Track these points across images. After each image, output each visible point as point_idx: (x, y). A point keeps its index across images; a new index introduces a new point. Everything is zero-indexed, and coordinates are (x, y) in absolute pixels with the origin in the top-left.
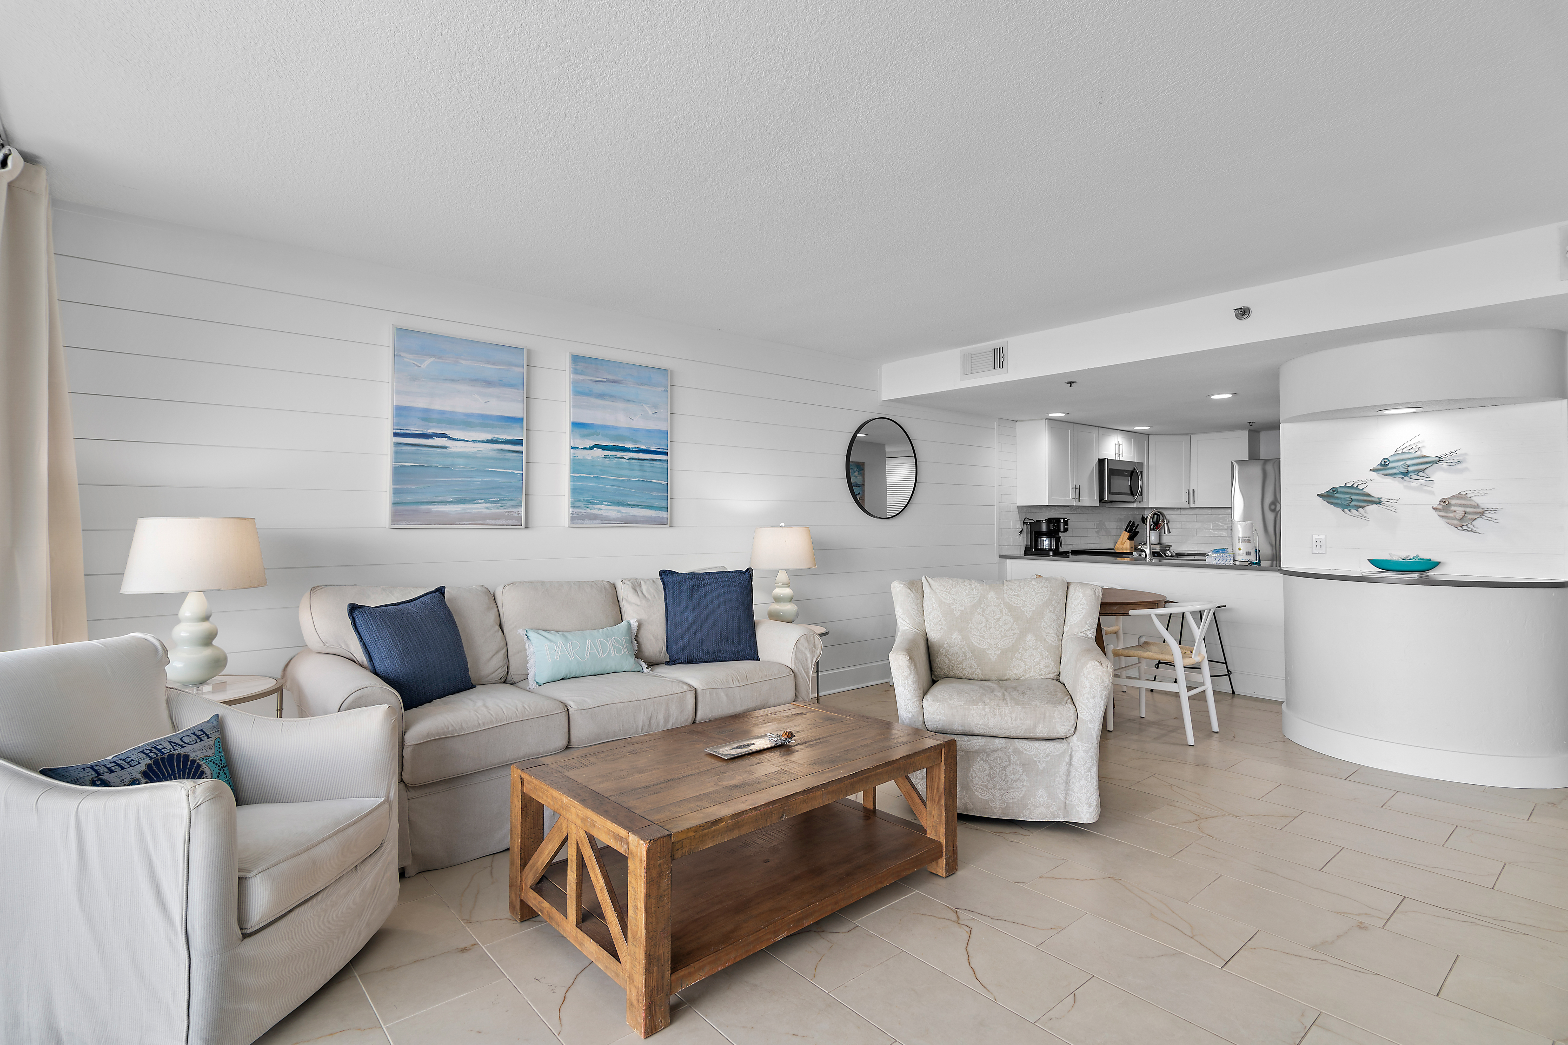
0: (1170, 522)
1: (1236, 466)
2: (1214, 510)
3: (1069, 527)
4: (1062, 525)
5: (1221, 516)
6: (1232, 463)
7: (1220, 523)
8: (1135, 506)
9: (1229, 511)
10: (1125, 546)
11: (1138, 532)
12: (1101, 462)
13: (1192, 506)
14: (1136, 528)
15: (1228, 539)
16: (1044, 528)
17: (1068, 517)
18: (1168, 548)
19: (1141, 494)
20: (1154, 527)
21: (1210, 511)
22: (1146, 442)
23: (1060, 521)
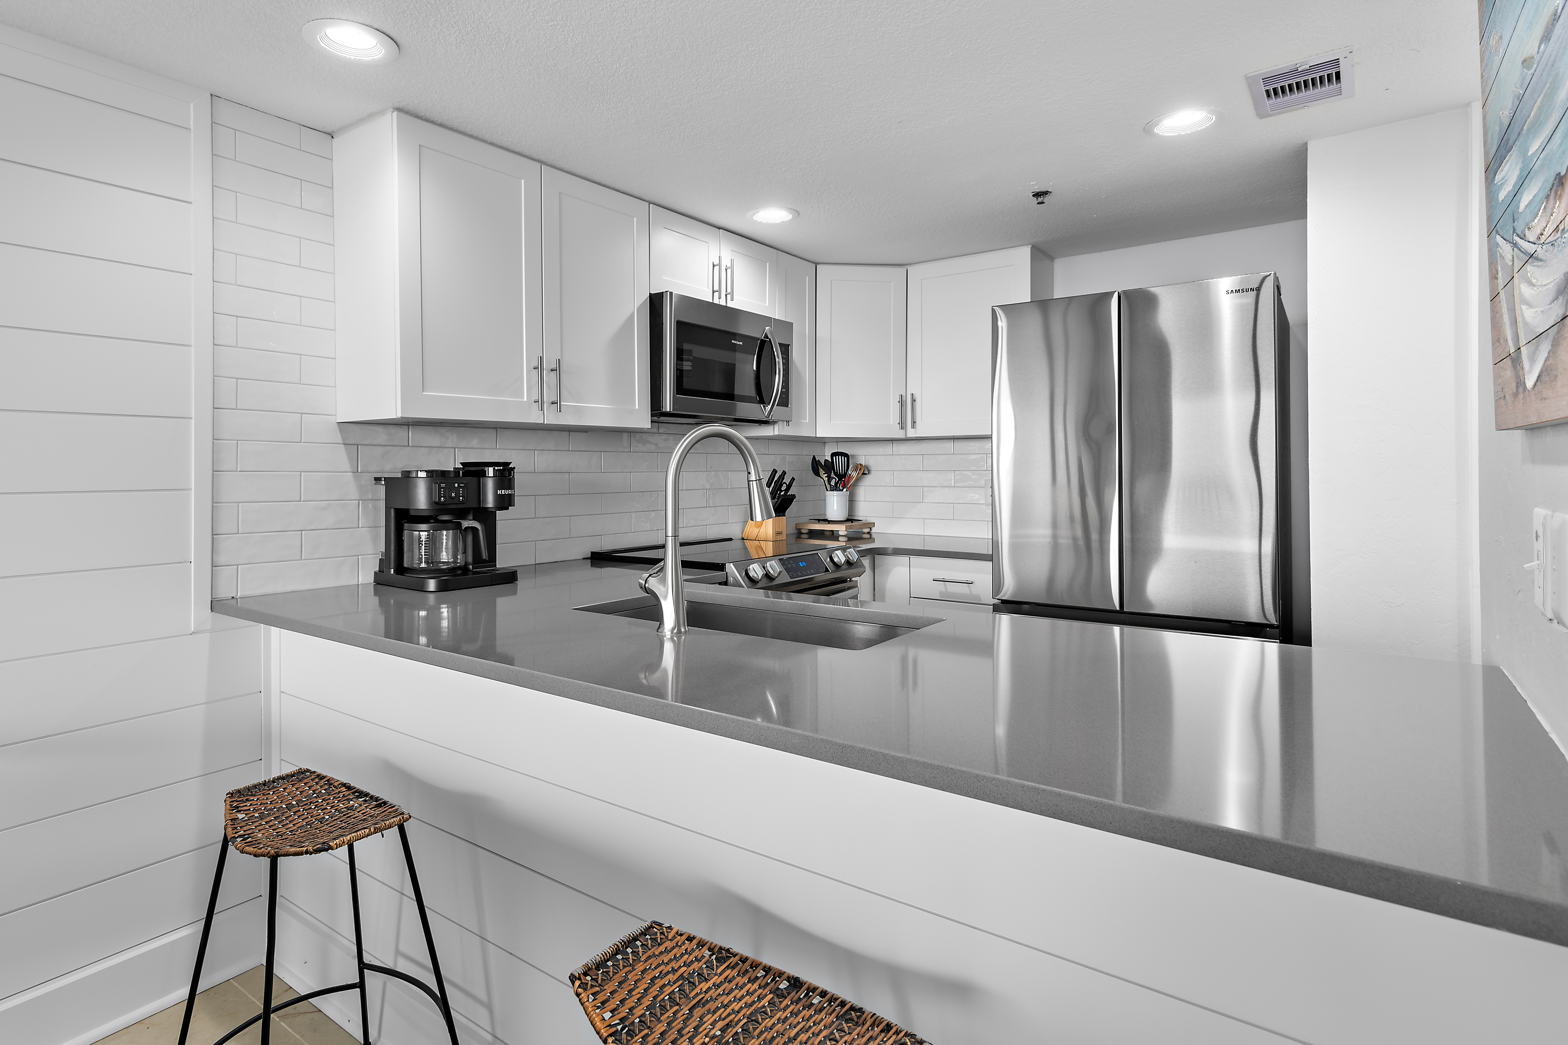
0: (873, 473)
1: (1000, 313)
2: (959, 445)
3: (518, 491)
4: (490, 484)
5: (973, 457)
6: (993, 311)
7: (969, 473)
8: (776, 433)
9: (986, 444)
10: (763, 529)
11: (794, 497)
12: (656, 302)
13: (911, 433)
14: (789, 487)
15: (984, 507)
16: (421, 500)
17: (516, 459)
18: (867, 530)
19: (784, 401)
20: (836, 484)
21: (950, 445)
22: (808, 281)
23: (483, 474)
